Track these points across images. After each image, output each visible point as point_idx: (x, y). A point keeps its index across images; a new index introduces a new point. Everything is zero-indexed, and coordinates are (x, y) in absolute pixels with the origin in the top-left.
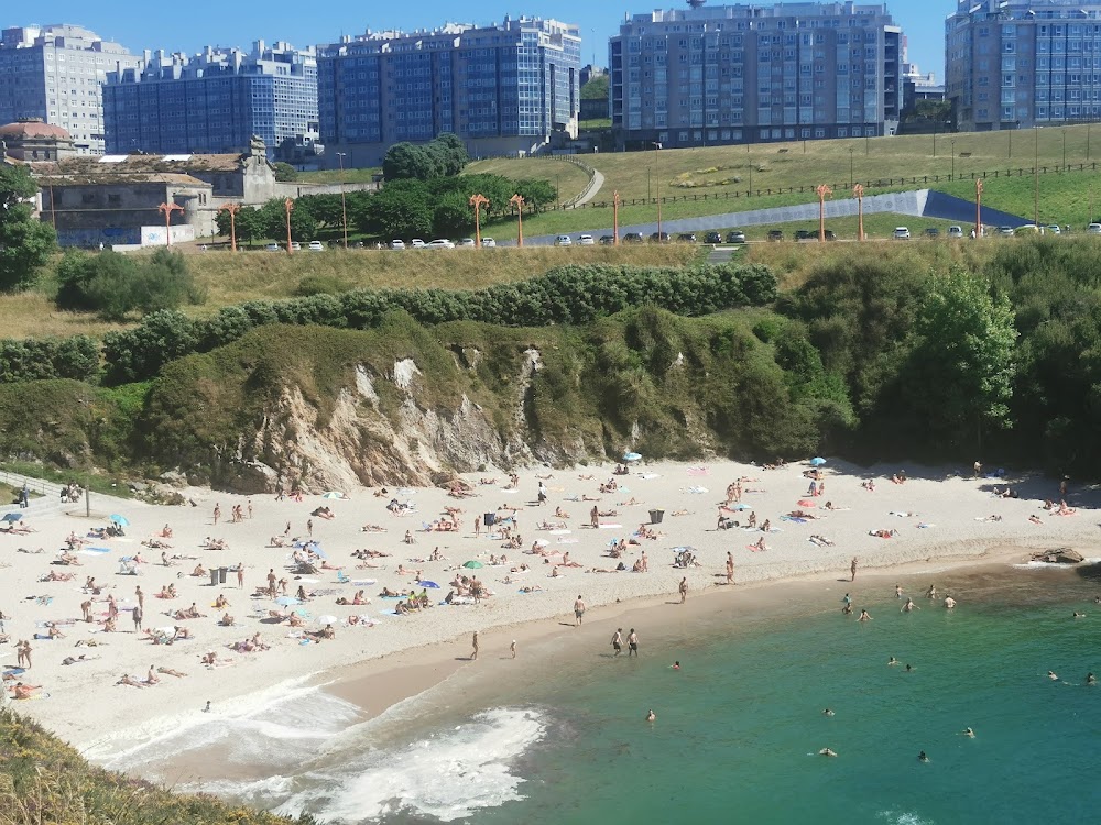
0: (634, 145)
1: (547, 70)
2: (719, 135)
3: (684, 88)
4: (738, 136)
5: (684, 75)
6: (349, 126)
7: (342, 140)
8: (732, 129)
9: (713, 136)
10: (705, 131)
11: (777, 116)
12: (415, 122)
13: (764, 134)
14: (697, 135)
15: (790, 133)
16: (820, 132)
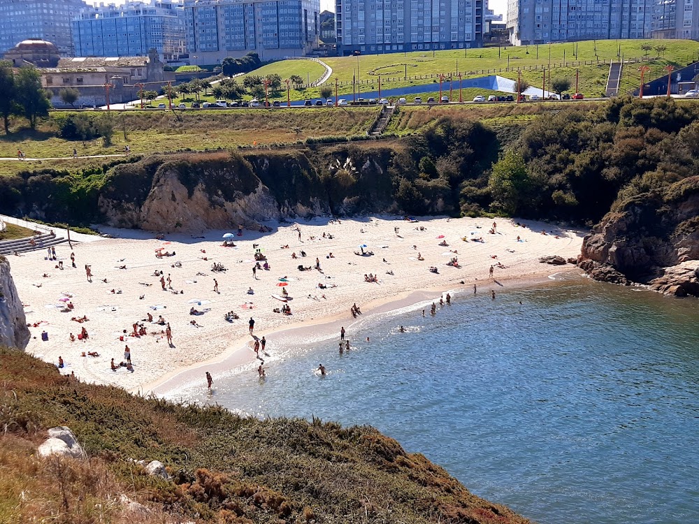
0: (347, 53)
1: (303, 12)
2: (391, 47)
3: (373, 23)
4: (401, 48)
5: (373, 15)
6: (202, 43)
7: (198, 50)
8: (398, 44)
9: (388, 48)
10: (384, 45)
11: (420, 38)
12: (235, 41)
13: (414, 47)
14: (380, 48)
15: (428, 46)
16: (442, 46)
